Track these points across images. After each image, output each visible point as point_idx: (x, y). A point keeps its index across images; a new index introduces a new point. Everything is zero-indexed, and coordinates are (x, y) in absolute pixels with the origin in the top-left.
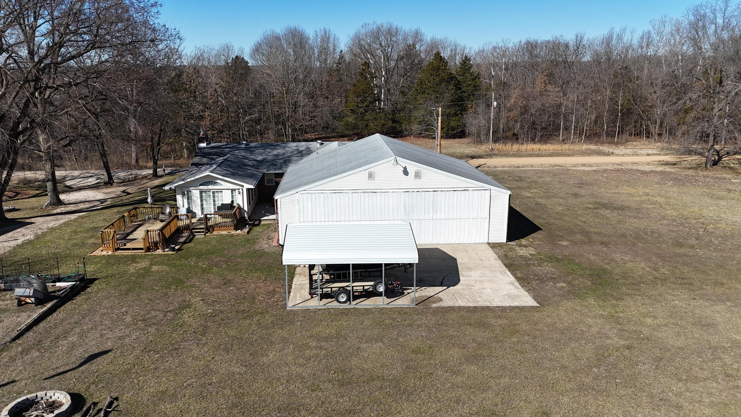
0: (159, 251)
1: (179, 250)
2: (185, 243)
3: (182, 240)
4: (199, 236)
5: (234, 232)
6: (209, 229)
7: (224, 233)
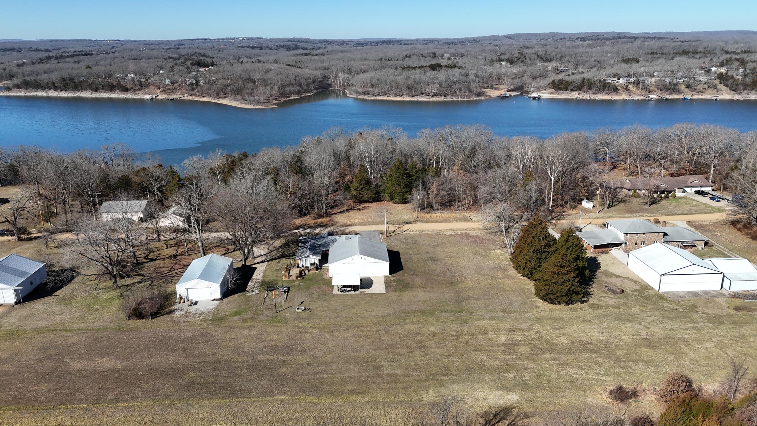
0: (299, 279)
1: (304, 278)
2: (304, 276)
3: (303, 275)
4: (307, 273)
5: (316, 272)
6: (309, 271)
7: (313, 272)
